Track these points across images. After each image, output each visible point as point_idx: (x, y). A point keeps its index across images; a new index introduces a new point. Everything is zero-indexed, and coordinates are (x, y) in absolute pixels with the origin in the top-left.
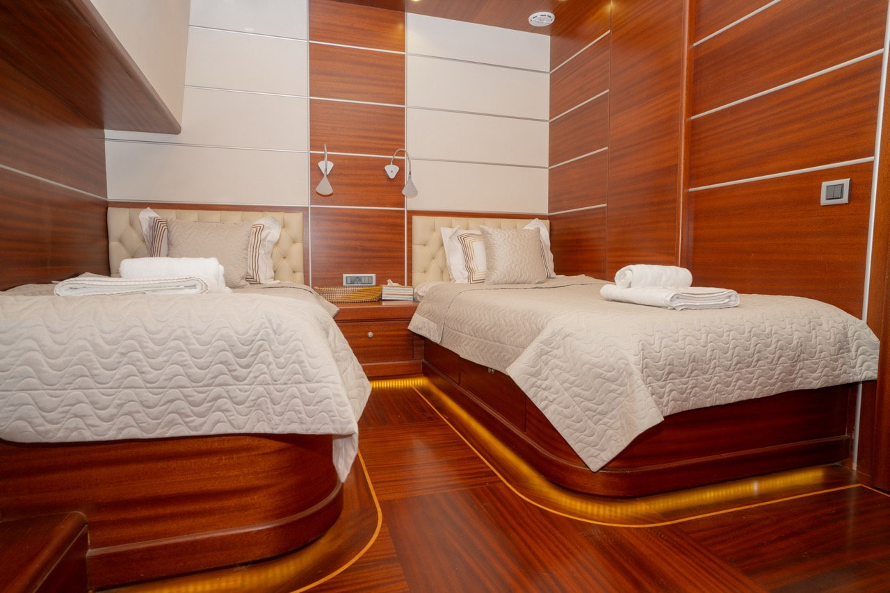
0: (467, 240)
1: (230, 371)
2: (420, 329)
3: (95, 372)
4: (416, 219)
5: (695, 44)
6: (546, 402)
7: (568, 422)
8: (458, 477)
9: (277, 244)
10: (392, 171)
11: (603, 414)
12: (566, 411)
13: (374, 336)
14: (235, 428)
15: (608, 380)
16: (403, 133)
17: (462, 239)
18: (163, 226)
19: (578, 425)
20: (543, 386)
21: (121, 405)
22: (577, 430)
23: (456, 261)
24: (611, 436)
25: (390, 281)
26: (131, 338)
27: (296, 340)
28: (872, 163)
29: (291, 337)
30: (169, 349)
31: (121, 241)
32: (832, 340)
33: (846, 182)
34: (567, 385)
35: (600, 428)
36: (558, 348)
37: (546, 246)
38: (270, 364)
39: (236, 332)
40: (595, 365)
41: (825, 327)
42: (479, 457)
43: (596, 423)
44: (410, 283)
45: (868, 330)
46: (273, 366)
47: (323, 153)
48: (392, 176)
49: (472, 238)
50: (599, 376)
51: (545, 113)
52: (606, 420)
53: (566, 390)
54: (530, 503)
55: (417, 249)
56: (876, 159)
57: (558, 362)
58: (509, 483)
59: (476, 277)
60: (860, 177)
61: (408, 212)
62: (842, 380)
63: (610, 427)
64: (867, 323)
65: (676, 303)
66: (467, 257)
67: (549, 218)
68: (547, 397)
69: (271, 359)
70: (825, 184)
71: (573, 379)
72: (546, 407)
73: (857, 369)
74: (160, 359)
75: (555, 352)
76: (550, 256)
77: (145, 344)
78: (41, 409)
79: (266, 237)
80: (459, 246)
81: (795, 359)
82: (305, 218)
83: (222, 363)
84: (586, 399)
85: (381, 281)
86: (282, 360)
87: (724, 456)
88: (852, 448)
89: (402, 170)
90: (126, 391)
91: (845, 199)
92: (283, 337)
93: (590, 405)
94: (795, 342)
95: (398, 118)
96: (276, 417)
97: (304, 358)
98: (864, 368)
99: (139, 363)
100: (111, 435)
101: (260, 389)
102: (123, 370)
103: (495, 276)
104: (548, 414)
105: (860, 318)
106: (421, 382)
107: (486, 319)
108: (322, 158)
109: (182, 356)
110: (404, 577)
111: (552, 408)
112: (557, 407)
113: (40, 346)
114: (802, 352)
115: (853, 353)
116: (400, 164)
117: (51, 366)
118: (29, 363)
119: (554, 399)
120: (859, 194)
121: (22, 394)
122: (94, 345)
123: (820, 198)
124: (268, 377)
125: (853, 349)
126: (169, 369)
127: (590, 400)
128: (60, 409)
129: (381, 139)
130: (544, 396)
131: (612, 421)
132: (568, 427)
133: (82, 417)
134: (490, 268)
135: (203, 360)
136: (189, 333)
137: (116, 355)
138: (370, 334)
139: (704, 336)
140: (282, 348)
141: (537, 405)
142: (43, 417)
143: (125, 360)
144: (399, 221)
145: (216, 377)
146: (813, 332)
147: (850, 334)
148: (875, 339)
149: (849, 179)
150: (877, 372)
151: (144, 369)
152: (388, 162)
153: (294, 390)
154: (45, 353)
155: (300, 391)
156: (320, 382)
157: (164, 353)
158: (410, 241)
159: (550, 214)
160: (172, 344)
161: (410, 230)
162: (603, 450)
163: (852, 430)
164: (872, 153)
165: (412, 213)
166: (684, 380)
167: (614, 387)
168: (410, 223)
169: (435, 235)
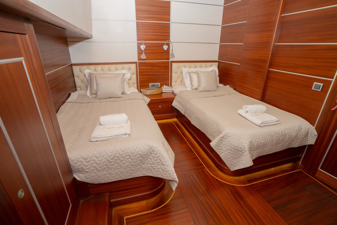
0: (191, 74)
1: (142, 162)
2: (176, 107)
3: (110, 167)
4: (173, 64)
5: (282, 15)
6: (220, 153)
7: (226, 159)
8: (193, 166)
9: (130, 79)
10: (165, 47)
11: (236, 158)
12: (226, 156)
13: (161, 107)
14: (143, 174)
15: (239, 151)
16: (169, 33)
17: (189, 74)
18: (93, 76)
19: (229, 160)
20: (220, 149)
21: (116, 174)
22: (228, 161)
23: (187, 81)
24: (238, 164)
25: (164, 85)
26: (116, 157)
27: (159, 154)
28: (332, 81)
29: (157, 153)
30: (126, 159)
31: (78, 77)
32: (304, 134)
33: (322, 85)
34: (227, 150)
35: (235, 161)
36: (226, 139)
37: (217, 75)
38: (152, 159)
39: (143, 152)
40: (236, 147)
41: (303, 130)
42: (198, 157)
43: (234, 160)
44: (171, 86)
45: (315, 130)
46: (153, 160)
47: (142, 42)
48: (165, 49)
49: (193, 74)
50: (237, 149)
51: (220, 23)
52: (237, 160)
53: (227, 151)
54: (213, 177)
55: (174, 75)
56: (333, 80)
57: (225, 143)
58: (207, 168)
59: (194, 88)
60: (327, 84)
61: (171, 62)
62: (304, 145)
63: (238, 162)
64: (315, 128)
65: (262, 125)
66: (191, 80)
67: (218, 62)
68: (221, 152)
69: (152, 158)
70: (315, 83)
71: (229, 149)
72: (221, 154)
73: (309, 141)
74: (124, 162)
75: (225, 140)
76: (218, 78)
77: (120, 159)
78: (98, 177)
79: (126, 78)
80: (188, 76)
81: (292, 141)
82: (136, 65)
83: (139, 160)
84: (232, 154)
85: (162, 85)
86: (155, 159)
87: (267, 164)
88: (301, 158)
89: (169, 47)
90: (117, 170)
91: (320, 90)
92: (155, 153)
93: (233, 156)
94: (293, 136)
95: (167, 27)
96: (154, 173)
97: (162, 159)
98: (310, 141)
99: (119, 163)
100: (115, 180)
101: (149, 165)
102: (116, 165)
103: (200, 89)
104: (221, 156)
105: (314, 126)
106: (175, 120)
107: (201, 116)
108: (141, 44)
109: (130, 160)
110: (185, 203)
111: (222, 154)
112: (223, 154)
113: (95, 162)
114: (295, 138)
115: (309, 137)
116: (168, 45)
117: (99, 167)
118: (94, 167)
119: (223, 152)
120: (325, 89)
121: (94, 174)
122: (108, 161)
123: (312, 87)
124: (151, 163)
125: (309, 136)
126: (127, 164)
127: (233, 155)
128: (103, 177)
129: (162, 35)
130: (220, 151)
131: (239, 161)
132: (226, 160)
133: (108, 177)
134: (199, 85)
135: (135, 160)
136: (131, 154)
137: (113, 162)
138: (160, 106)
139: (268, 137)
140: (155, 156)
141: (218, 153)
142: (100, 179)
143: (116, 163)
144: (167, 65)
145: (138, 164)
146: (299, 132)
147: (309, 132)
148: (316, 133)
149: (323, 84)
150: (314, 143)
151: (121, 165)
152: (164, 44)
153: (159, 167)
154: (97, 164)
155: (161, 167)
156: (167, 166)
157: (125, 160)
158: (171, 72)
159: (218, 61)
160: (127, 157)
161: (171, 68)
162: (235, 167)
163: (302, 154)
164: (333, 78)
165: (172, 62)
166: (260, 150)
167: (240, 153)
168: (171, 65)
169: (180, 70)
